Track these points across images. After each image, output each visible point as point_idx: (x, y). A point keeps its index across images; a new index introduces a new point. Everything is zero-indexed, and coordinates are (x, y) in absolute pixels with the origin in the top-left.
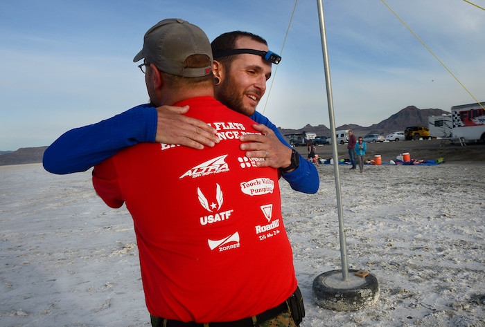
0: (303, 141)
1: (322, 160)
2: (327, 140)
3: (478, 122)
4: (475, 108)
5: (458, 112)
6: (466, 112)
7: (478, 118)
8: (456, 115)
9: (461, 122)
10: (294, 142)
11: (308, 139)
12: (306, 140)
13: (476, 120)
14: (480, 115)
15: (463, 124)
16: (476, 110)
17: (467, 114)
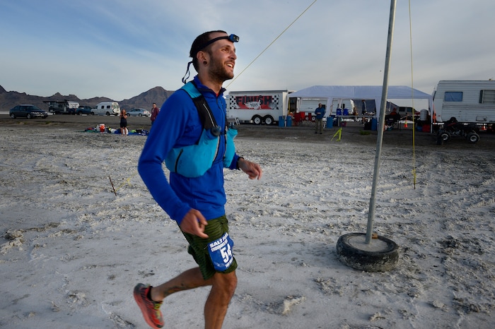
0: (65, 109)
1: (113, 130)
2: (92, 110)
3: (250, 107)
4: (248, 95)
5: (234, 97)
6: (241, 97)
7: (250, 103)
8: (233, 99)
9: (236, 105)
10: (54, 109)
11: (70, 107)
12: (68, 109)
13: (249, 105)
14: (252, 101)
15: (238, 107)
16: (249, 97)
17: (242, 99)
